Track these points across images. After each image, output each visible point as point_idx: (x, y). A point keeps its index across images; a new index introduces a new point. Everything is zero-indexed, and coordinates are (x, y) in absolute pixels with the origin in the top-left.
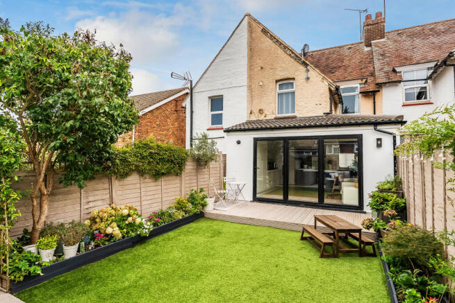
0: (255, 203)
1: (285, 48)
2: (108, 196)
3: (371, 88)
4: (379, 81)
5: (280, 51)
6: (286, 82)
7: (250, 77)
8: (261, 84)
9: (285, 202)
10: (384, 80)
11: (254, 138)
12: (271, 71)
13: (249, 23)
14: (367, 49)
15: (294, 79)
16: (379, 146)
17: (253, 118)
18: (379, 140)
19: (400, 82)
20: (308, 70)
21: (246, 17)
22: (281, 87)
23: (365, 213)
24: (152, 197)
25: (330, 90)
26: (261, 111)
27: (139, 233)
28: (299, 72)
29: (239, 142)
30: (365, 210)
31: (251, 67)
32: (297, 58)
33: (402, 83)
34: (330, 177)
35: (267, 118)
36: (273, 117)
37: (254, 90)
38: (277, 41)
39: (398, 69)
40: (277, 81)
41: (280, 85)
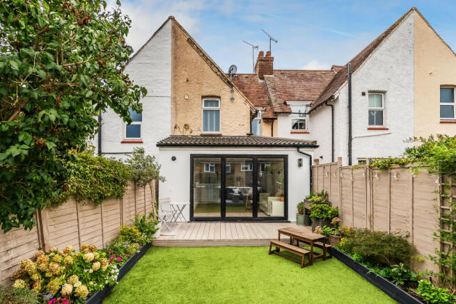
0: (193, 224)
1: (212, 64)
2: (36, 236)
3: (270, 115)
4: (276, 110)
5: (206, 67)
6: (211, 99)
7: (175, 88)
8: (187, 97)
9: (223, 219)
10: (280, 111)
11: (191, 155)
12: (197, 85)
13: (173, 28)
14: (261, 81)
15: (220, 97)
16: (300, 165)
17: (178, 133)
18: (300, 160)
19: (290, 113)
20: (232, 91)
21: (170, 20)
22: (207, 103)
23: (289, 222)
24: (91, 230)
25: (251, 112)
26: (186, 126)
27: (107, 282)
28: (225, 92)
29: (174, 159)
30: (289, 220)
31: (175, 77)
32: (222, 76)
33: (292, 115)
34: (233, 192)
35: (192, 134)
36: (198, 133)
37: (179, 102)
38: (204, 55)
39: (288, 103)
40: (203, 97)
41: (205, 101)
